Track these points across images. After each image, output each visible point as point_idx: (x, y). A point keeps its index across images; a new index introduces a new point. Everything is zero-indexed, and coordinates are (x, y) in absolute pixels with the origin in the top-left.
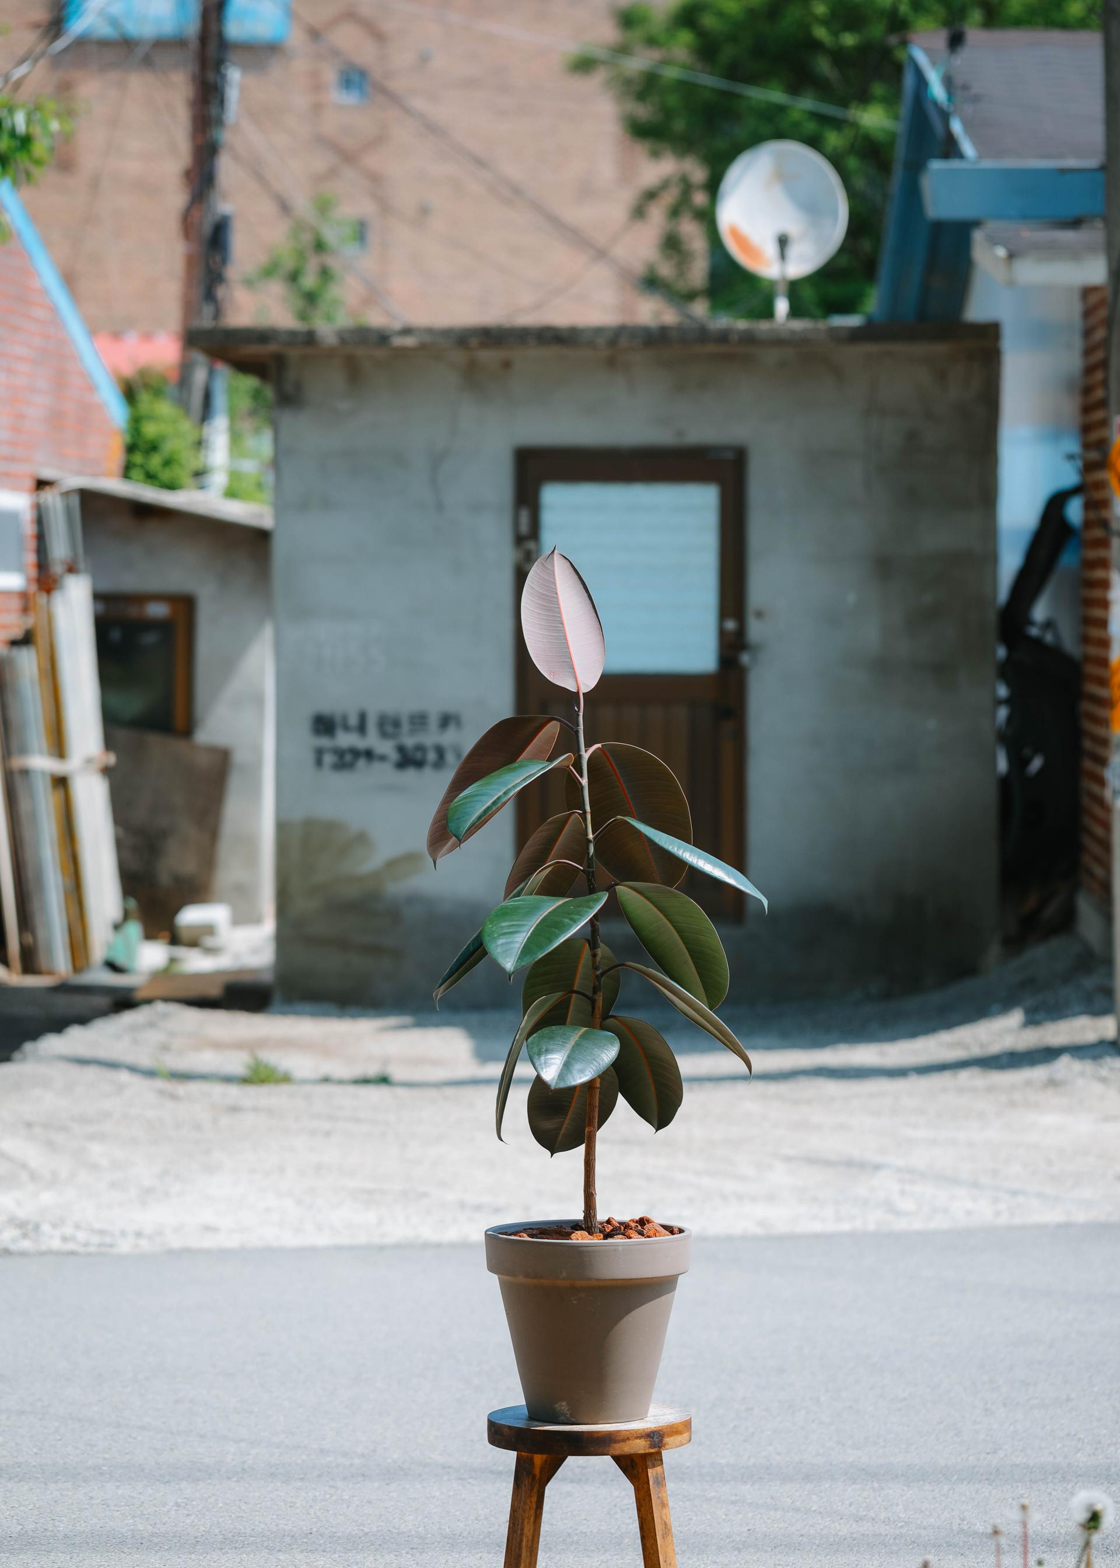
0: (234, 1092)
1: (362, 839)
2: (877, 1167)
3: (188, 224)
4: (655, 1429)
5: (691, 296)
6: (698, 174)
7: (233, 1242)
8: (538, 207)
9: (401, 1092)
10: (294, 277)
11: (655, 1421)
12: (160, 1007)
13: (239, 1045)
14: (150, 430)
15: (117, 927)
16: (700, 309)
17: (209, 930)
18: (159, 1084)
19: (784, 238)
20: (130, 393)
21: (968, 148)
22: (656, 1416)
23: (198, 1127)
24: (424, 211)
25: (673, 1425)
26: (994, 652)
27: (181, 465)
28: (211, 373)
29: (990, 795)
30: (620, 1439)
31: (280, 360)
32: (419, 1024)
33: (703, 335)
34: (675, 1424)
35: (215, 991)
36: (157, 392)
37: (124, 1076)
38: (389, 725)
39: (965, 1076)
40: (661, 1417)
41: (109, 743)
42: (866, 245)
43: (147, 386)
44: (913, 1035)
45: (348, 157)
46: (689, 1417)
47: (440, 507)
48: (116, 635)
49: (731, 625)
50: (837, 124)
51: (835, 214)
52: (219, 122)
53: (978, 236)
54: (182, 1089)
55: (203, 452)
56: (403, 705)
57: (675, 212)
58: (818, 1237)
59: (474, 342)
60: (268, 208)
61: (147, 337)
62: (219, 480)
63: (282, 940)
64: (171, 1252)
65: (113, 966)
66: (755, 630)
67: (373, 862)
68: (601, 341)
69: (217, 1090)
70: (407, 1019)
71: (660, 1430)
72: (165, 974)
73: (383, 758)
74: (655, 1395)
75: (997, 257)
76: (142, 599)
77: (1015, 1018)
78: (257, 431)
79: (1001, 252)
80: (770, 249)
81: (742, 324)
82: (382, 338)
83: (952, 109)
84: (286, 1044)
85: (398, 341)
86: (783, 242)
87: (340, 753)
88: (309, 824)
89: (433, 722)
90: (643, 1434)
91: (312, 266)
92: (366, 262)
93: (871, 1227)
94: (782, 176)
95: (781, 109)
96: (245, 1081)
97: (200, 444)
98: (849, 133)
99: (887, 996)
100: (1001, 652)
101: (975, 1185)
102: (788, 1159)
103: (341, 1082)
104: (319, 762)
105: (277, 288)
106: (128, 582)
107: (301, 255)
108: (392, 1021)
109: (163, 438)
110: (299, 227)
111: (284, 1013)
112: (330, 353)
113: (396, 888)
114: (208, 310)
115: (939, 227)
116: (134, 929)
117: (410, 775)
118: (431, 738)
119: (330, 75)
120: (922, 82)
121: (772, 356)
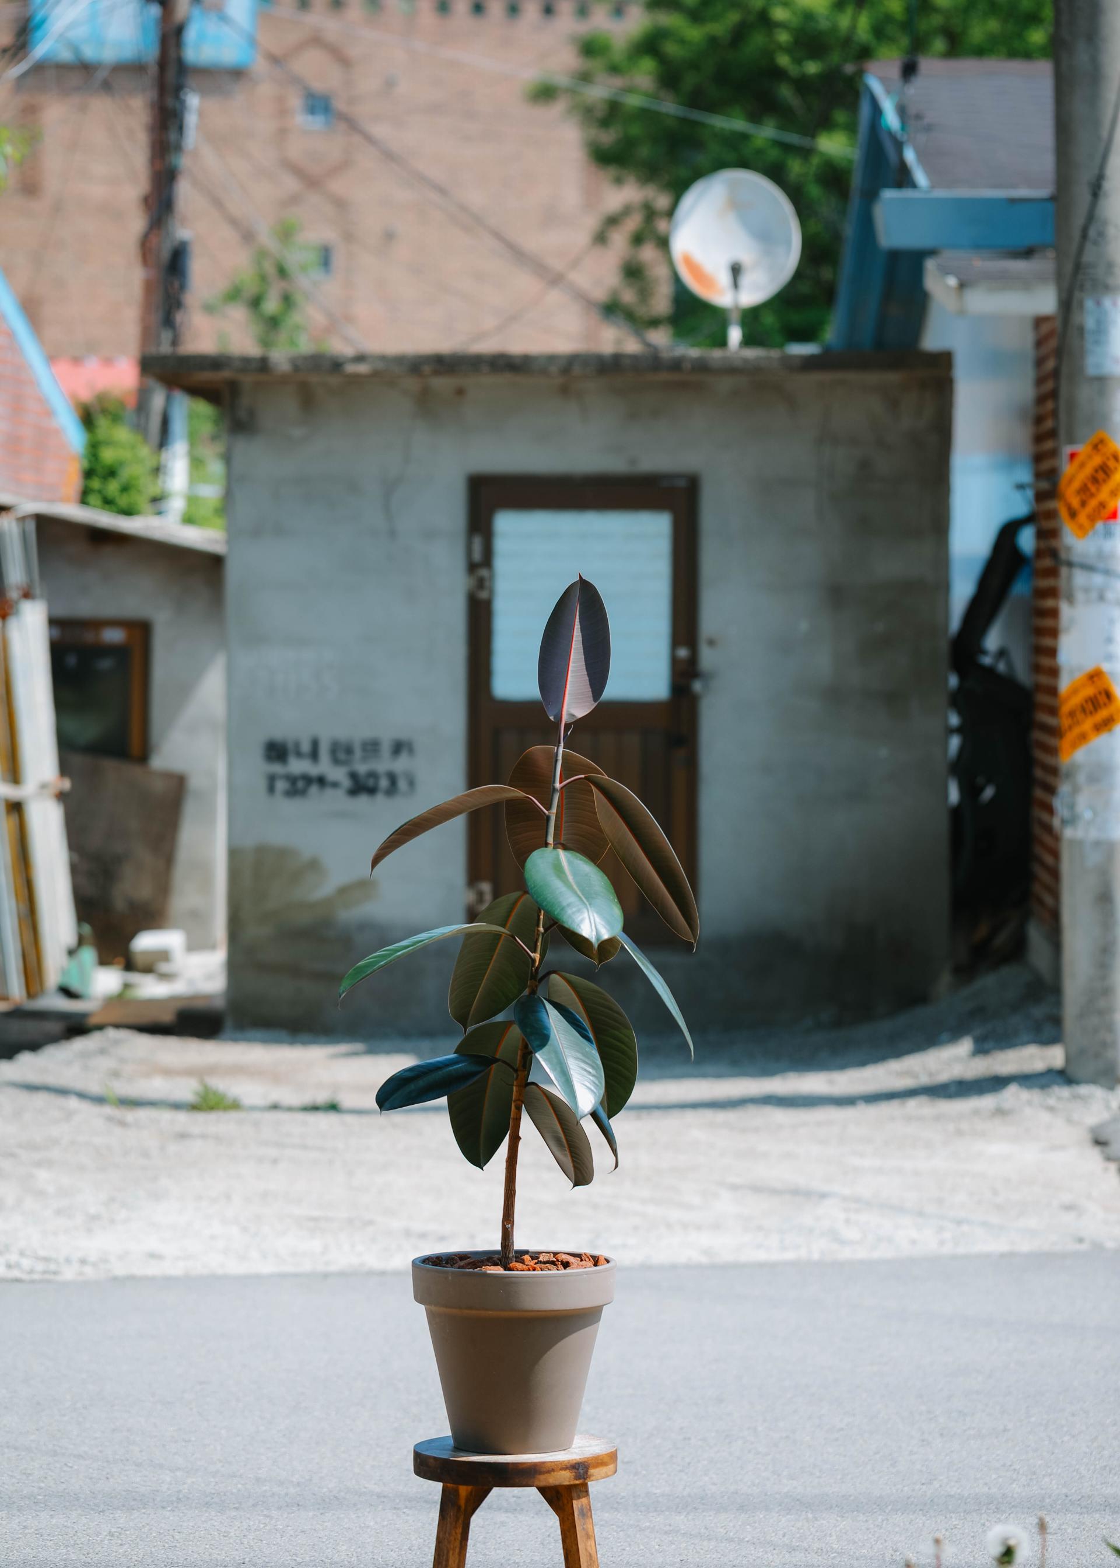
0: (182, 1118)
1: (314, 865)
2: (823, 1196)
3: (146, 249)
4: (581, 1460)
5: (654, 323)
6: (660, 200)
7: (177, 1269)
8: (496, 234)
9: (349, 1119)
10: (255, 303)
11: (580, 1452)
12: (111, 1033)
13: (189, 1072)
14: (108, 455)
15: (71, 953)
16: (661, 338)
17: (164, 955)
18: (108, 1110)
19: (737, 267)
20: (88, 418)
21: (920, 177)
22: (582, 1447)
23: (146, 1154)
24: (389, 236)
25: (598, 1456)
26: (946, 680)
27: (139, 492)
28: (168, 400)
29: (942, 826)
30: (545, 1470)
31: (234, 388)
32: (371, 1051)
33: (657, 363)
34: (601, 1455)
35: (167, 1017)
36: (116, 418)
37: (73, 1103)
38: (341, 752)
39: (912, 1105)
40: (587, 1449)
41: (64, 768)
42: (826, 273)
43: (104, 411)
44: (863, 1063)
45: (313, 182)
46: (615, 1449)
47: (392, 534)
48: (72, 660)
49: (683, 653)
50: (802, 153)
51: (788, 243)
52: (178, 148)
53: (930, 265)
54: (131, 1115)
55: (161, 476)
56: (357, 732)
57: (638, 240)
58: (761, 1265)
59: (427, 369)
61: (108, 362)
62: (177, 505)
63: (234, 967)
64: (115, 1279)
65: (67, 992)
66: (708, 658)
67: (325, 888)
68: (554, 369)
69: (166, 1116)
70: (359, 1046)
71: (585, 1462)
72: (119, 1000)
73: (335, 785)
75: (948, 287)
76: (97, 624)
77: (964, 1046)
79: (952, 281)
80: (724, 278)
81: (694, 352)
82: (336, 365)
83: (905, 138)
84: (237, 1071)
85: (351, 368)
86: (736, 270)
87: (292, 780)
88: (262, 851)
89: (386, 749)
90: (568, 1465)
91: (274, 291)
92: (330, 288)
93: (816, 1256)
94: (736, 205)
95: (742, 137)
96: (194, 1107)
97: (157, 470)
98: (812, 161)
99: (838, 1024)
100: (953, 681)
101: (920, 1214)
102: (734, 1188)
103: (290, 1109)
104: (271, 789)
105: (238, 313)
106: (84, 607)
107: (263, 278)
108: (343, 1048)
109: (121, 464)
110: (262, 254)
111: (235, 1040)
112: (284, 380)
113: (349, 915)
114: (166, 336)
115: (895, 256)
116: (89, 955)
117: (363, 802)
118: (383, 765)
119: (295, 101)
120: (877, 111)
121: (725, 384)
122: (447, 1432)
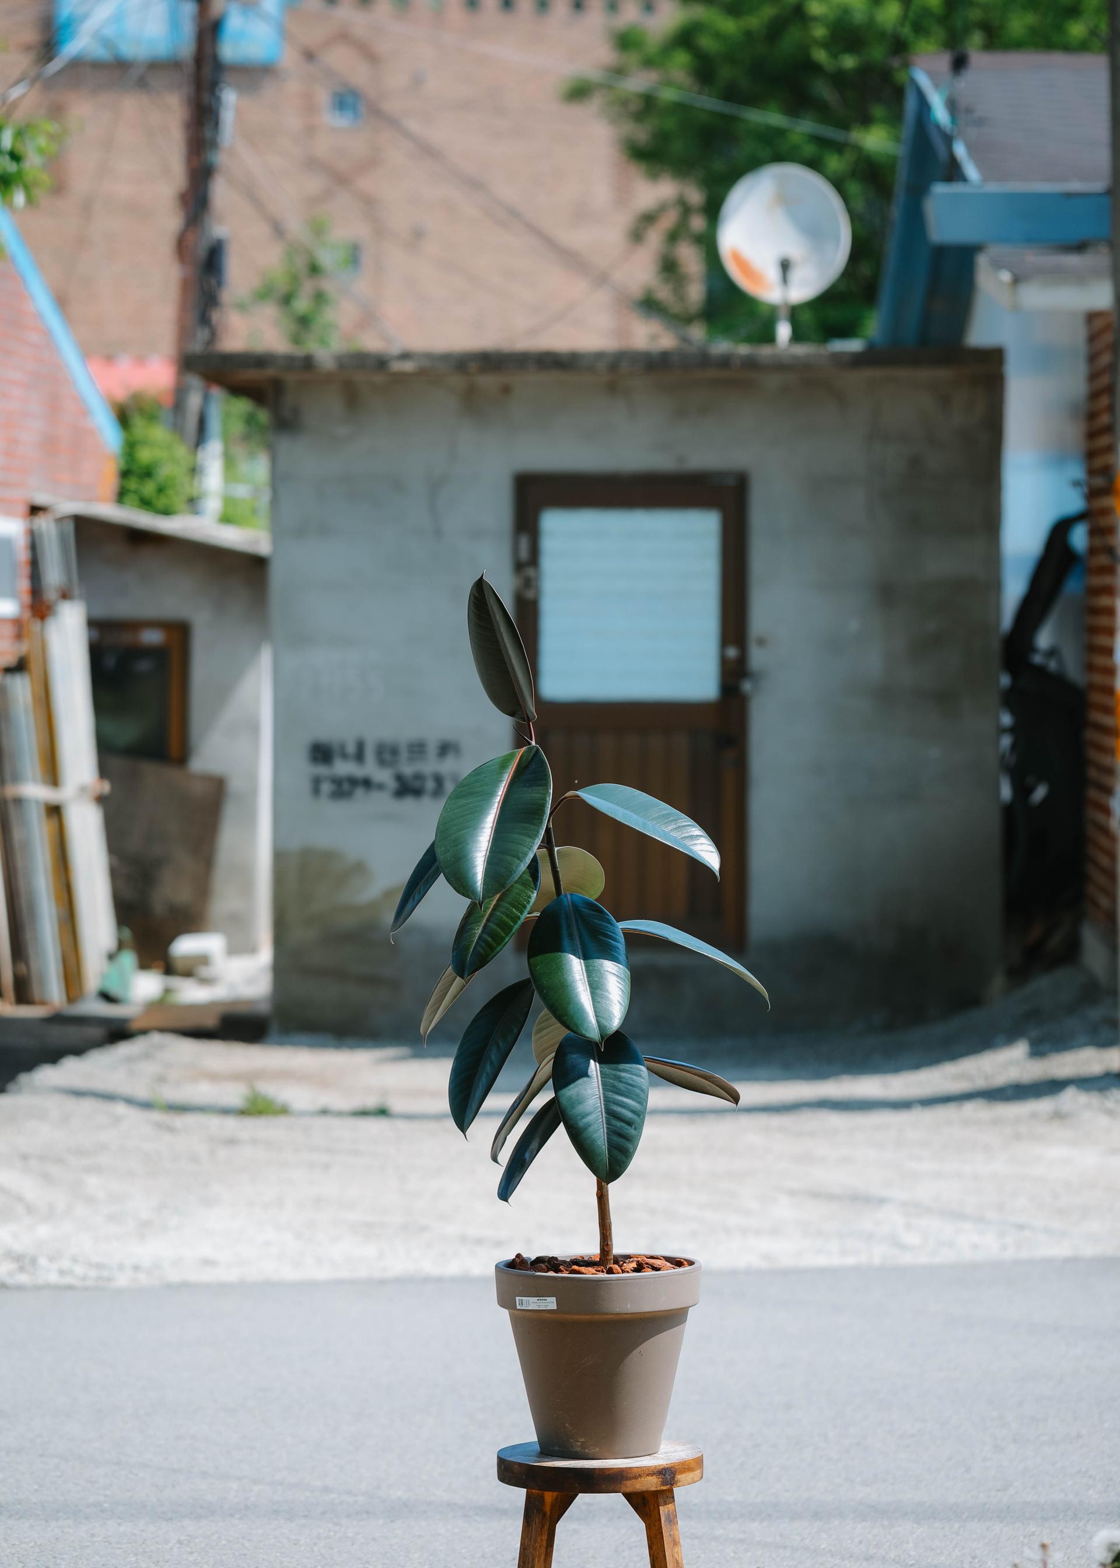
0: (231, 1125)
1: (359, 868)
2: (882, 1201)
3: (182, 247)
4: (667, 1466)
5: (687, 320)
6: (695, 196)
7: (232, 1276)
8: (534, 230)
9: (400, 1124)
10: (287, 300)
11: (666, 1457)
12: (156, 1038)
13: (236, 1077)
14: (145, 455)
15: (111, 957)
16: (697, 333)
17: (204, 960)
18: (156, 1116)
19: (786, 262)
20: (123, 417)
21: (971, 171)
22: (667, 1453)
23: (195, 1159)
24: (418, 234)
25: (684, 1461)
26: (997, 681)
27: (176, 492)
28: (206, 398)
29: (994, 825)
30: (631, 1476)
31: (278, 386)
32: (419, 1056)
33: (704, 360)
34: (687, 1461)
35: (210, 1022)
36: (151, 417)
37: (120, 1109)
38: (387, 753)
39: (969, 1109)
40: (673, 1454)
41: (104, 771)
42: (865, 269)
43: (142, 411)
44: (917, 1066)
45: (341, 179)
46: (700, 1454)
47: (438, 533)
48: (110, 662)
49: (732, 652)
50: (839, 148)
51: (837, 238)
52: (214, 144)
53: (982, 261)
54: (179, 1121)
55: (197, 478)
56: (402, 733)
57: (673, 237)
58: (822, 1270)
59: (473, 367)
60: (260, 230)
61: (140, 361)
62: (213, 505)
63: (280, 969)
64: (169, 1286)
65: (106, 997)
66: (757, 657)
67: (370, 892)
68: (601, 366)
69: (215, 1123)
70: (406, 1051)
71: (672, 1467)
72: (160, 1005)
73: (381, 787)
74: (665, 1432)
75: (1001, 282)
76: (135, 625)
77: (1019, 1050)
78: (251, 456)
79: (1006, 276)
80: (772, 273)
81: (744, 349)
82: (380, 363)
83: (955, 132)
84: (284, 1075)
85: (397, 366)
86: (785, 266)
87: (337, 782)
88: (306, 854)
89: (432, 750)
90: (655, 1471)
91: (307, 288)
92: (361, 285)
93: (877, 1261)
94: (785, 200)
95: (781, 133)
96: (242, 1112)
97: (195, 471)
98: (849, 157)
99: (890, 1026)
100: (1005, 680)
101: (981, 1219)
102: (792, 1193)
103: (340, 1114)
104: (316, 790)
105: (270, 311)
106: (123, 608)
107: (295, 279)
108: (391, 1052)
109: (158, 463)
110: (293, 249)
111: (281, 1044)
112: (329, 378)
114: (202, 335)
115: (941, 252)
116: (128, 959)
117: (409, 804)
118: (430, 766)
119: (323, 97)
120: (924, 105)
121: (773, 381)
122: (533, 1437)
